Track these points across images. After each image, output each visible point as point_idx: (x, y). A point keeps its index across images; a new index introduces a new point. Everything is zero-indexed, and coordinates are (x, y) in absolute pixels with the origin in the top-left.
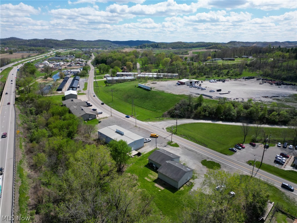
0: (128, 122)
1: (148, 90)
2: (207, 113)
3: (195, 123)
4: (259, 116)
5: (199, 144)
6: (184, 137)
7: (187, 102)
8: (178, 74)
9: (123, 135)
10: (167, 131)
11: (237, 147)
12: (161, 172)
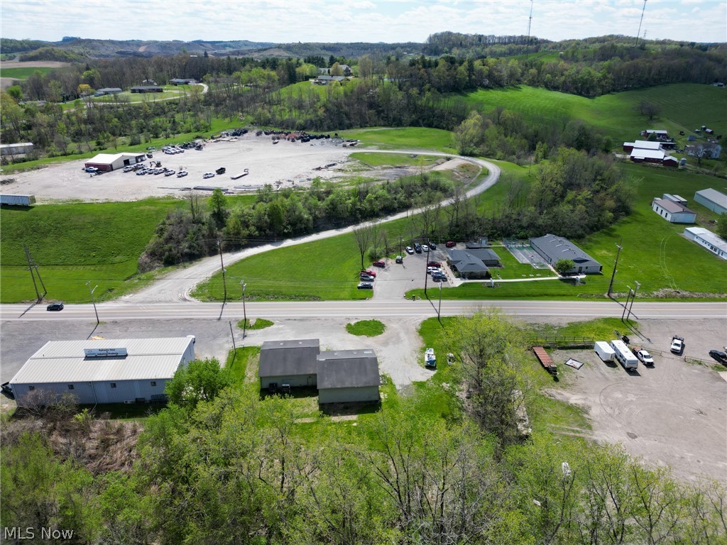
0: (56, 323)
1: (22, 206)
2: (253, 228)
3: (243, 261)
4: (349, 210)
5: (301, 300)
6: (254, 298)
7: (187, 214)
8: (31, 144)
9: (127, 355)
10: (203, 301)
11: (365, 278)
12: (330, 386)
